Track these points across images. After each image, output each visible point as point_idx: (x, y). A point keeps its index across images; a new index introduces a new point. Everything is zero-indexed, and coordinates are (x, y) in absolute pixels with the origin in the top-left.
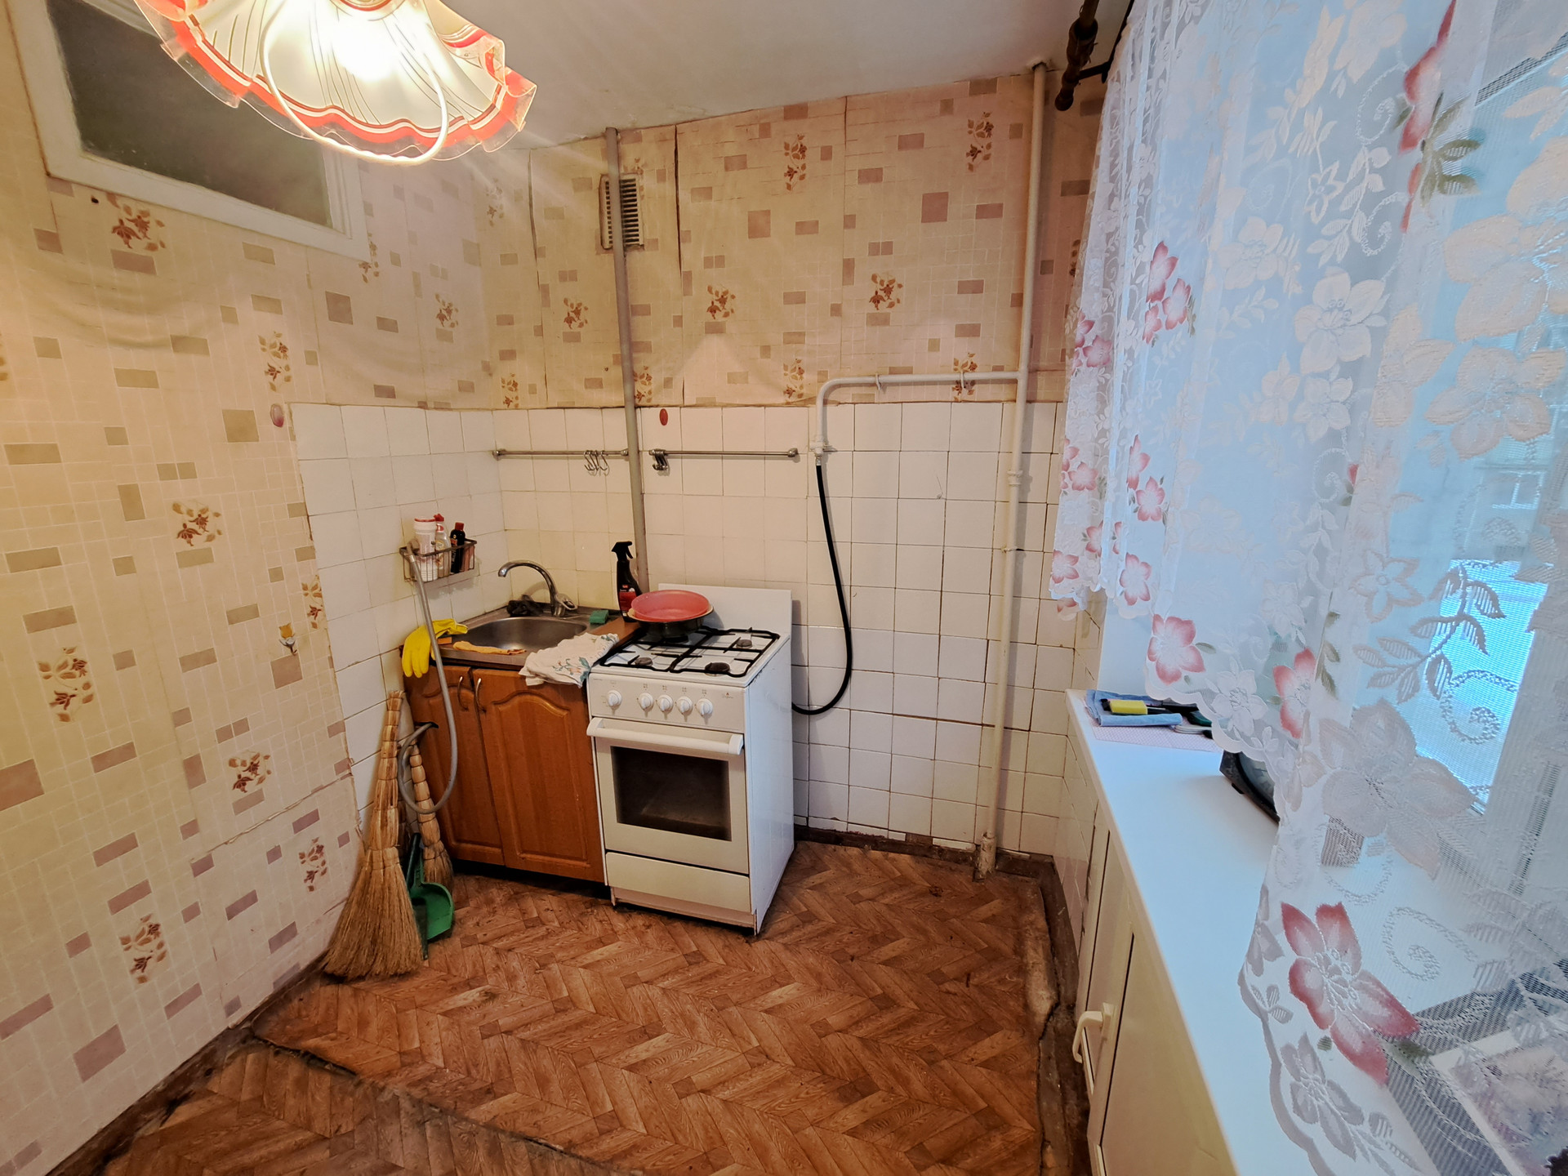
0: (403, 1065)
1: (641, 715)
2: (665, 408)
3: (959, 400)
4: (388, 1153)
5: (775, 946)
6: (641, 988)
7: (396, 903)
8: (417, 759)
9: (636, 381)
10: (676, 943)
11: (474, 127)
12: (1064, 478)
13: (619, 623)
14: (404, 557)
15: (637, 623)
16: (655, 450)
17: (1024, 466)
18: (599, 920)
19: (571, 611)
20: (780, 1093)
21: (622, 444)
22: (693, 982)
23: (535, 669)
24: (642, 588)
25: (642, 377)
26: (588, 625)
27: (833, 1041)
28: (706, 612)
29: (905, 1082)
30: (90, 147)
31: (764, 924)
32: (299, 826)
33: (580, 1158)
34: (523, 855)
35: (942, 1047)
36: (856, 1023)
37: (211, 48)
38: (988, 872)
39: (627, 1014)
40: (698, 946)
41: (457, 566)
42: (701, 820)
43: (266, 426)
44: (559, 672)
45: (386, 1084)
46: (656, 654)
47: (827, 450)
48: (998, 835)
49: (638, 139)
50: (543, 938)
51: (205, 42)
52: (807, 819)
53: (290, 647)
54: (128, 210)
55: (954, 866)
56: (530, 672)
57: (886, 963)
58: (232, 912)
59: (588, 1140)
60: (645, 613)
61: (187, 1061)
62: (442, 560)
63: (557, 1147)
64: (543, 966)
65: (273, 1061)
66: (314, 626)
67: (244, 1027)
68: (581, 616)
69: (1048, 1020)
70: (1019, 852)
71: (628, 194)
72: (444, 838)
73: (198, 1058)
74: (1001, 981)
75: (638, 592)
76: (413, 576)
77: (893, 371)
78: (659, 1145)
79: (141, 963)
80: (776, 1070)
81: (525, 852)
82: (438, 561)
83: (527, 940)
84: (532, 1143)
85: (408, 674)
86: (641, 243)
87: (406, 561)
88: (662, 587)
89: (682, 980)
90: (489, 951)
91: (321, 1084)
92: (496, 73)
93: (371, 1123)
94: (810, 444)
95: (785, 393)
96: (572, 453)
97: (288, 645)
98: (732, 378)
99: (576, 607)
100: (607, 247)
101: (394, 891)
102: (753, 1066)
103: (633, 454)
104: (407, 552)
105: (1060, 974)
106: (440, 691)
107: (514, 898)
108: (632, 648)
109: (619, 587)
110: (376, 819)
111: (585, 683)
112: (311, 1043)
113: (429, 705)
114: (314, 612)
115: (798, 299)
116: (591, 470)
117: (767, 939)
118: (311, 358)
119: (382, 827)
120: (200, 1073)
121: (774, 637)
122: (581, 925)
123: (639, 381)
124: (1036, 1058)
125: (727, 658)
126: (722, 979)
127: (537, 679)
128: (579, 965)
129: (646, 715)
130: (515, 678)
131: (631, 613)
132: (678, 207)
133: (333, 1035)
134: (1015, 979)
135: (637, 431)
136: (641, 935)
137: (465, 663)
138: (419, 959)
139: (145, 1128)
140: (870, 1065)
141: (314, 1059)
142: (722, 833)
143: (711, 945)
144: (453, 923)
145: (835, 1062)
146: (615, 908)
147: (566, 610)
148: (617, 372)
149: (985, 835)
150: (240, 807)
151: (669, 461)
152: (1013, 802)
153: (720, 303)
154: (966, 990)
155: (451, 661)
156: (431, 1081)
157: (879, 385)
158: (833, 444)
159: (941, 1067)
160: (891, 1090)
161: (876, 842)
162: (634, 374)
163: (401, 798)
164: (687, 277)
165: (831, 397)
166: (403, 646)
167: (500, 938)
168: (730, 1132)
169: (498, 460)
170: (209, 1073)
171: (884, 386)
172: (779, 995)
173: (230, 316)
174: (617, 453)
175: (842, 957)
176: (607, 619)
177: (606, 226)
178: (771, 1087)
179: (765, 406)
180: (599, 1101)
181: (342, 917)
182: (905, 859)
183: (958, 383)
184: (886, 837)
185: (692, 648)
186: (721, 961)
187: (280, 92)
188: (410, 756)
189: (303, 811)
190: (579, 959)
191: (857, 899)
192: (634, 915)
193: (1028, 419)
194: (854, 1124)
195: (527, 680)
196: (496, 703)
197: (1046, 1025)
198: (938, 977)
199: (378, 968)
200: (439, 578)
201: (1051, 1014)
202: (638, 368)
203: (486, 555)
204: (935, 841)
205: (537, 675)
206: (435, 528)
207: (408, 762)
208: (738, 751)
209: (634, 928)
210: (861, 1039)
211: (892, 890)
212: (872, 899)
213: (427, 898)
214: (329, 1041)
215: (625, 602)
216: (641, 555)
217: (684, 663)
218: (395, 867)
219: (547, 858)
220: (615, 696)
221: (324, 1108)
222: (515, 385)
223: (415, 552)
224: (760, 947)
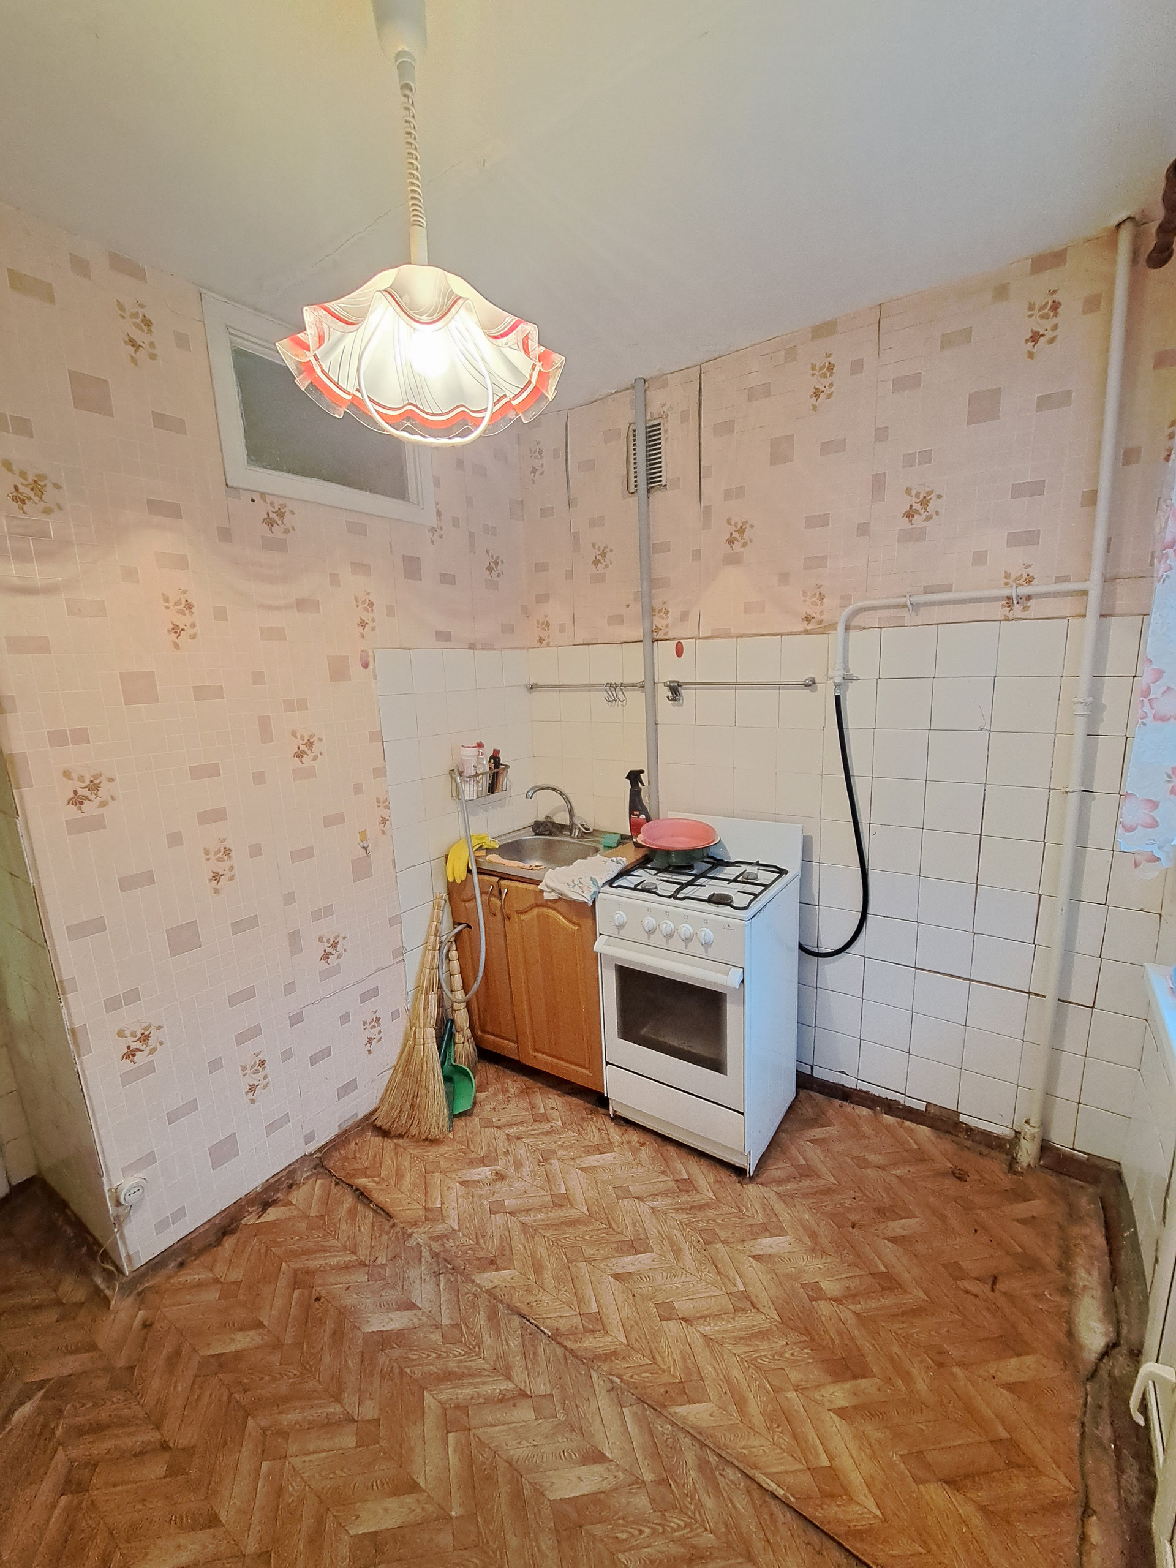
0: (427, 1219)
1: (644, 938)
2: (681, 641)
3: (1011, 618)
4: (410, 1292)
5: (769, 1193)
6: (631, 1201)
7: (431, 1077)
8: (454, 954)
9: (654, 615)
10: (668, 1166)
11: (514, 403)
12: (1143, 706)
13: (630, 847)
14: (451, 776)
15: (645, 849)
16: (670, 682)
17: (1095, 692)
18: (597, 1128)
19: (586, 833)
20: (763, 1345)
21: (639, 678)
22: (682, 1209)
23: (552, 885)
24: (652, 815)
25: (660, 612)
26: (601, 847)
27: (825, 1308)
28: (712, 842)
29: (907, 1377)
30: (252, 460)
31: (759, 1166)
32: (364, 998)
33: (565, 1347)
34: (536, 1054)
35: (954, 1352)
36: (854, 1296)
37: (326, 375)
38: (1029, 1165)
39: (617, 1224)
40: (689, 1174)
41: (492, 789)
42: (698, 1049)
43: (356, 667)
44: (572, 889)
45: (413, 1232)
46: (664, 881)
47: (848, 679)
48: (1045, 1125)
49: (665, 385)
50: (548, 1133)
51: (323, 371)
52: (812, 1068)
53: (365, 848)
54: (272, 504)
55: (985, 1151)
56: (547, 886)
57: (893, 1240)
58: (314, 1060)
59: (573, 1333)
60: (654, 840)
61: (277, 1174)
62: (481, 782)
63: (546, 1331)
64: (545, 1160)
65: (334, 1190)
66: (383, 832)
67: (315, 1156)
68: (596, 839)
69: (1100, 1359)
70: (1073, 1149)
71: (653, 438)
72: (471, 1027)
73: (284, 1173)
74: (1039, 1297)
75: (648, 819)
76: (458, 795)
77: (927, 590)
78: (637, 1359)
79: (252, 1088)
80: (760, 1321)
81: (536, 1051)
82: (478, 782)
83: (533, 1132)
84: (525, 1320)
85: (451, 880)
86: (663, 483)
87: (453, 782)
88: (671, 815)
89: (672, 1204)
90: (501, 1135)
91: (367, 1216)
92: (531, 353)
93: (399, 1262)
94: (829, 673)
95: (803, 619)
96: (594, 686)
97: (364, 847)
98: (748, 608)
99: (591, 830)
100: (633, 491)
101: (430, 1066)
102: (736, 1310)
103: (649, 685)
104: (455, 774)
105: (1122, 1309)
106: (473, 898)
107: (526, 1092)
108: (639, 872)
109: (631, 813)
110: (420, 1000)
111: (594, 902)
112: (361, 1181)
113: (466, 909)
114: (384, 821)
115: (823, 521)
116: (610, 701)
117: (761, 1184)
118: (391, 611)
119: (424, 1009)
120: (285, 1185)
121: (782, 872)
122: (581, 1129)
123: (657, 615)
124: (1081, 1401)
125: (731, 890)
126: (711, 1213)
127: (553, 894)
128: (576, 1166)
129: (649, 938)
130: (535, 891)
131: (640, 839)
132: (700, 444)
133: (377, 1179)
134: (1057, 1299)
135: (653, 663)
136: (635, 1151)
137: (495, 874)
138: (445, 1130)
139: (249, 1217)
140: (867, 1347)
141: (362, 1196)
142: (717, 1065)
143: (703, 1176)
144: (474, 1104)
145: (826, 1332)
146: (613, 1119)
147: (583, 832)
148: (637, 608)
149: (1027, 1122)
150: (324, 976)
151: (683, 692)
152: (1066, 1089)
153: (739, 533)
154: (991, 1295)
155: (483, 871)
156: (447, 1240)
157: (910, 606)
158: (854, 671)
159: (953, 1374)
160: (889, 1381)
161: (891, 1107)
162: (653, 610)
163: (440, 987)
164: (706, 512)
165: (854, 623)
166: (448, 855)
167: (511, 1125)
168: (708, 1370)
169: (531, 693)
170: (290, 1187)
171: (916, 607)
172: (767, 1244)
173: (335, 580)
174: (633, 685)
175: (842, 1222)
176: (619, 843)
177: (632, 470)
178: (753, 1336)
179: (782, 635)
180: (586, 1301)
181: (390, 1081)
182: (923, 1131)
183: (1009, 598)
184: (902, 1102)
185: (697, 877)
186: (711, 1195)
187: (369, 397)
188: (449, 951)
189: (366, 987)
190: (577, 1161)
191: (863, 1164)
192: (630, 1130)
193: (1101, 638)
194: (842, 1403)
195: (545, 894)
196: (518, 913)
197: (1097, 1365)
198: (956, 1271)
199: (414, 1131)
200: (478, 797)
201: (1105, 1354)
202: (657, 604)
203: (515, 779)
204: (962, 1118)
205: (553, 891)
206: (477, 753)
207: (447, 956)
208: (737, 984)
209: (629, 1142)
210: (857, 1314)
211: (905, 1162)
212: (882, 1168)
213: (456, 1077)
214: (374, 1184)
215: (636, 828)
216: (653, 783)
217: (688, 891)
218: (432, 1045)
219: (555, 1060)
220: (620, 916)
221: (366, 1238)
222: (548, 624)
223: (461, 774)
224: (752, 1190)
